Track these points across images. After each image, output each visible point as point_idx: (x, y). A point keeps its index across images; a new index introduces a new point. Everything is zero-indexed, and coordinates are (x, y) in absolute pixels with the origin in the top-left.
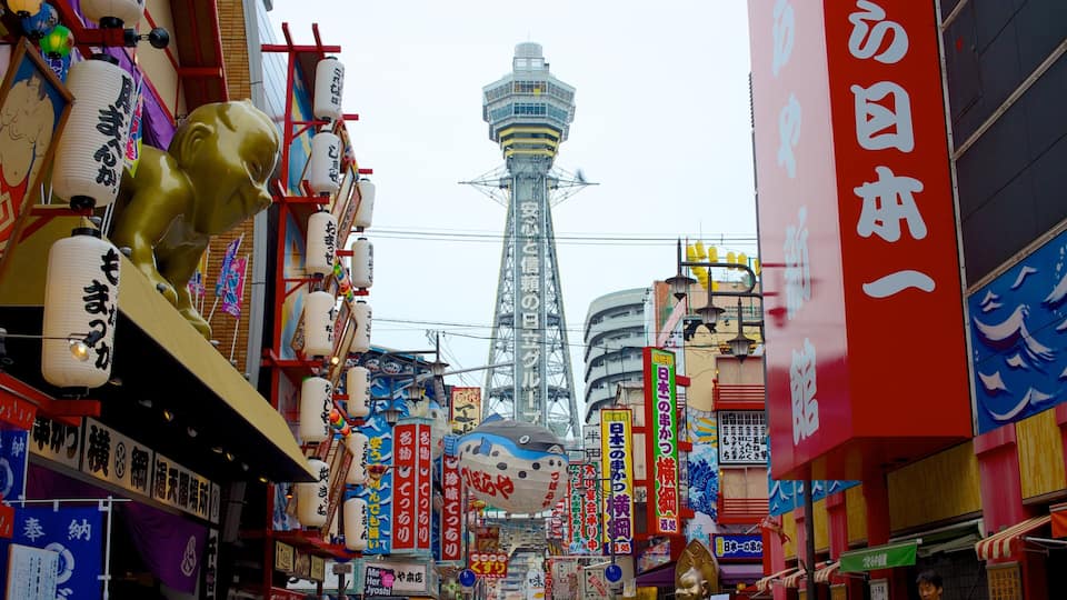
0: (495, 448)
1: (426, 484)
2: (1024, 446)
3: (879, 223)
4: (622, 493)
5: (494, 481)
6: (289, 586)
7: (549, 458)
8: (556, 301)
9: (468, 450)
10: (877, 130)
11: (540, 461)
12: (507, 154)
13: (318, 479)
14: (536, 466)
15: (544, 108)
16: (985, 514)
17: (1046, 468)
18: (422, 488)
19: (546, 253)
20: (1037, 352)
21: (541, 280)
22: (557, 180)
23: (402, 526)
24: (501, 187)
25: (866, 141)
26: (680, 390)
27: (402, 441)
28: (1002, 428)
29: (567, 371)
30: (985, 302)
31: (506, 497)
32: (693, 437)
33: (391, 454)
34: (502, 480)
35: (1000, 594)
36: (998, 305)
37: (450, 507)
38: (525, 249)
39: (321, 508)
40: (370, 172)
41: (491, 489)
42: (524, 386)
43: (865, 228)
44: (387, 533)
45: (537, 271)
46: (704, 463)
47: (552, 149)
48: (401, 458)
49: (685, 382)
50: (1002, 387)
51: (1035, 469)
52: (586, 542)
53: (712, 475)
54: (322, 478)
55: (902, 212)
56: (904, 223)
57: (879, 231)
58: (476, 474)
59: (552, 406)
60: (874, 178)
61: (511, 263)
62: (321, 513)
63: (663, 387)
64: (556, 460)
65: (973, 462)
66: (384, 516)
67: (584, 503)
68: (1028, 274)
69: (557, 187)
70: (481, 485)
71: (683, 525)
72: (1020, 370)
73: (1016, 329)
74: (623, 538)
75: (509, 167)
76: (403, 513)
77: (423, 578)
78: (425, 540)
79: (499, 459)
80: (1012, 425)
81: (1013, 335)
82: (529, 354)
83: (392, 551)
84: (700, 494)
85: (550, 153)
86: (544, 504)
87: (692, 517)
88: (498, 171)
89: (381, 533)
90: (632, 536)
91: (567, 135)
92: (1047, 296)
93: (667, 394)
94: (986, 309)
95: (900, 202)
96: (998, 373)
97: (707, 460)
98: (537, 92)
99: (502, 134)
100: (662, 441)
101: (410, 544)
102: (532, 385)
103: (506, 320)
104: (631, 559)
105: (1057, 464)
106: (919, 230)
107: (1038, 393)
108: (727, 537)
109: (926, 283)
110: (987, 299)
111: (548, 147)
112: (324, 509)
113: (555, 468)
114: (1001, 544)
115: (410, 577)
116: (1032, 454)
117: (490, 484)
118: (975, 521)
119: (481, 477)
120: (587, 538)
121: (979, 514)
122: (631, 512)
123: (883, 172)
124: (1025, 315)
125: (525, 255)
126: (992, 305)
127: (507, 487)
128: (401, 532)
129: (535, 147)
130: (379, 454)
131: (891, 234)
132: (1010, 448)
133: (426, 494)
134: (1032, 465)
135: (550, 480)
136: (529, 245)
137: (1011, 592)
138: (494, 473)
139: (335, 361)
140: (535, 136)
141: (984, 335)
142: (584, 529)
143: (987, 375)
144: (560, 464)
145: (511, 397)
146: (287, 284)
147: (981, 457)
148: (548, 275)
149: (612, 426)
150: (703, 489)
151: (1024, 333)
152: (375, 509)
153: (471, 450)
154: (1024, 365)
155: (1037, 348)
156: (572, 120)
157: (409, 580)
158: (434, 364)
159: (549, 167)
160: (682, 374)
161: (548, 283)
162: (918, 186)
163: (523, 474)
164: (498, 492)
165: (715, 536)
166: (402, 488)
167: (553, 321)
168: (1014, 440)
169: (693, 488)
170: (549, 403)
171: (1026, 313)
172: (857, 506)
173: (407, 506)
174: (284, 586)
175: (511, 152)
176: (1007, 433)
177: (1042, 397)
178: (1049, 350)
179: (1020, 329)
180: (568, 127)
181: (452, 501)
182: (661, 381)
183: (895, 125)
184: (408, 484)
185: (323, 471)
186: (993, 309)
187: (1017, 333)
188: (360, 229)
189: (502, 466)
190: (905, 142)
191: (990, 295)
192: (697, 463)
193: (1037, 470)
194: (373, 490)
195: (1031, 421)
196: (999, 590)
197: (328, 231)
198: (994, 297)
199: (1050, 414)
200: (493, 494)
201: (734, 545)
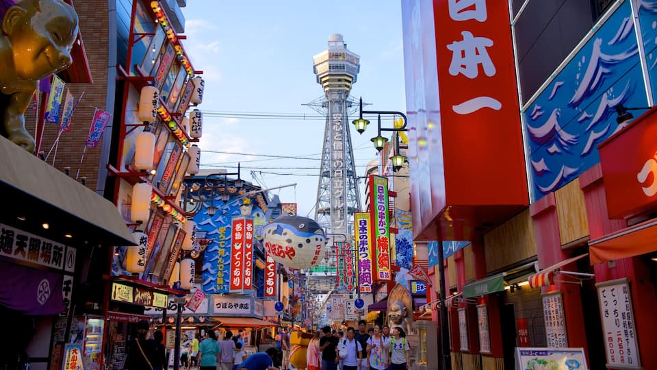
0: (285, 230)
1: (250, 253)
2: (561, 208)
3: (464, 66)
4: (366, 259)
5: (284, 249)
6: (145, 312)
7: (315, 237)
8: (351, 164)
9: (269, 232)
10: (463, 8)
11: (310, 238)
12: (326, 89)
13: (138, 243)
14: (308, 241)
15: (344, 66)
16: (539, 257)
17: (575, 222)
18: (247, 255)
19: (346, 139)
20: (566, 140)
21: (344, 154)
22: (351, 103)
23: (236, 277)
24: (323, 107)
25: (454, 15)
26: (391, 199)
27: (236, 229)
28: (546, 197)
29: (357, 199)
30: (533, 113)
31: (291, 259)
32: (399, 225)
33: (231, 236)
34: (289, 249)
35: (550, 314)
36: (541, 113)
37: (269, 267)
38: (335, 138)
39: (140, 261)
40: (201, 73)
41: (282, 254)
42: (335, 207)
43: (454, 70)
44: (228, 281)
45: (341, 149)
46: (405, 240)
47: (348, 87)
48: (236, 238)
49: (393, 194)
50: (546, 168)
51: (568, 223)
52: (347, 286)
53: (410, 246)
54: (141, 243)
55: (479, 59)
56: (480, 66)
57: (463, 71)
58: (274, 246)
59: (350, 218)
60: (461, 38)
61: (328, 145)
62: (140, 264)
63: (381, 197)
64: (319, 237)
65: (530, 222)
66: (226, 271)
67: (345, 264)
68: (559, 87)
69: (351, 106)
70: (277, 252)
71: (393, 276)
72: (556, 155)
73: (552, 127)
74: (367, 283)
75: (327, 96)
76: (237, 269)
77: (249, 306)
78: (248, 285)
79: (287, 237)
80: (552, 193)
81: (551, 131)
82: (338, 191)
83: (230, 291)
84: (403, 257)
85: (348, 89)
86: (312, 263)
87: (399, 270)
88: (322, 98)
89: (224, 281)
90: (372, 282)
91: (356, 79)
92: (572, 98)
93: (383, 201)
94: (534, 118)
95: (477, 53)
96: (542, 160)
97: (407, 238)
98: (341, 58)
99: (323, 80)
100: (381, 227)
101: (239, 287)
102: (339, 207)
103: (326, 174)
104: (371, 296)
105: (582, 217)
106: (490, 70)
107: (568, 168)
108: (418, 281)
109: (496, 105)
110: (535, 109)
111: (346, 86)
112: (142, 262)
113: (319, 242)
114: (543, 276)
115: (241, 306)
116: (566, 212)
117: (282, 251)
118: (532, 263)
119: (277, 247)
120: (347, 284)
121: (534, 258)
122: (371, 269)
123: (466, 34)
124: (558, 116)
125: (335, 140)
126: (538, 114)
127: (292, 253)
128: (235, 280)
129: (340, 86)
130: (224, 237)
131: (472, 73)
132: (552, 209)
133: (250, 259)
134: (566, 220)
135: (316, 249)
136: (337, 135)
137: (557, 313)
138: (285, 245)
139: (153, 172)
140: (340, 80)
141: (534, 135)
142: (345, 278)
143: (536, 162)
144: (321, 240)
145: (329, 213)
146: (127, 127)
147: (536, 218)
148: (347, 150)
149: (361, 221)
150: (405, 255)
151: (558, 128)
152: (221, 267)
153: (271, 232)
154: (559, 151)
155: (566, 137)
156: (358, 72)
157: (241, 308)
158: (236, 181)
159: (347, 96)
160: (392, 190)
161: (347, 154)
162: (490, 43)
163: (300, 246)
164: (286, 256)
165: (411, 281)
166: (236, 255)
167: (350, 174)
168: (554, 204)
169: (399, 255)
170: (348, 216)
171: (559, 114)
172: (470, 257)
173: (238, 265)
174: (142, 313)
175: (327, 89)
176: (549, 199)
177: (571, 171)
178: (574, 137)
179: (555, 126)
180: (356, 76)
181: (270, 263)
182: (379, 194)
183: (474, 5)
184: (239, 253)
185: (142, 239)
186: (539, 116)
187: (554, 130)
188: (196, 104)
189: (289, 241)
190: (481, 15)
191: (537, 107)
192: (401, 240)
193: (570, 224)
194: (220, 257)
195: (564, 189)
196: (550, 311)
197: (155, 97)
198: (539, 108)
199: (576, 182)
200: (284, 257)
201: (422, 287)
